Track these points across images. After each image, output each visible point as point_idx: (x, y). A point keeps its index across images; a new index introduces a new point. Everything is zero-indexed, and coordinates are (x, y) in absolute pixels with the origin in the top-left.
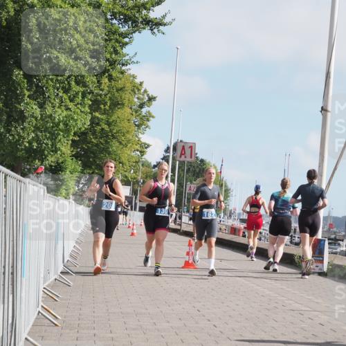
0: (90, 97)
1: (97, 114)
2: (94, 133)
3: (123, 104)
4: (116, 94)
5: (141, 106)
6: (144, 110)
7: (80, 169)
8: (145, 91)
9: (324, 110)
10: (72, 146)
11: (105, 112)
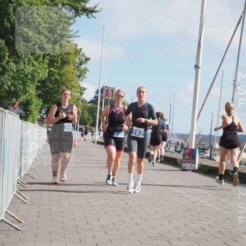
0: (48, 57)
1: (52, 69)
2: (50, 81)
3: (69, 63)
4: (65, 56)
5: (81, 64)
6: (83, 67)
7: (41, 104)
8: (83, 54)
9: (197, 67)
10: (36, 89)
11: (57, 68)
